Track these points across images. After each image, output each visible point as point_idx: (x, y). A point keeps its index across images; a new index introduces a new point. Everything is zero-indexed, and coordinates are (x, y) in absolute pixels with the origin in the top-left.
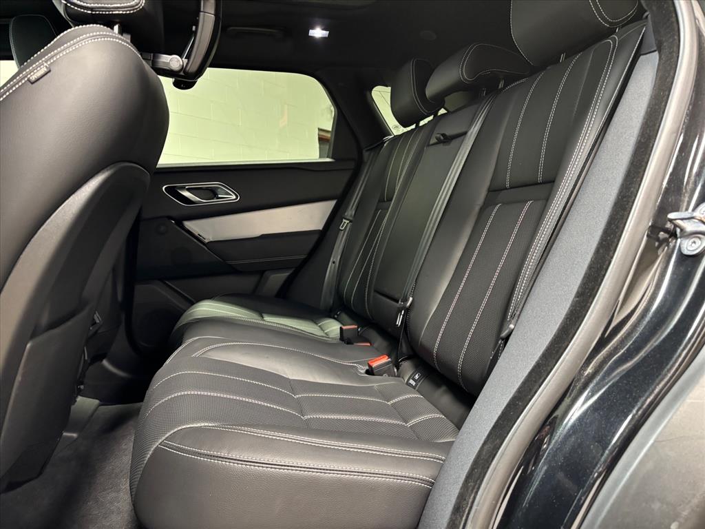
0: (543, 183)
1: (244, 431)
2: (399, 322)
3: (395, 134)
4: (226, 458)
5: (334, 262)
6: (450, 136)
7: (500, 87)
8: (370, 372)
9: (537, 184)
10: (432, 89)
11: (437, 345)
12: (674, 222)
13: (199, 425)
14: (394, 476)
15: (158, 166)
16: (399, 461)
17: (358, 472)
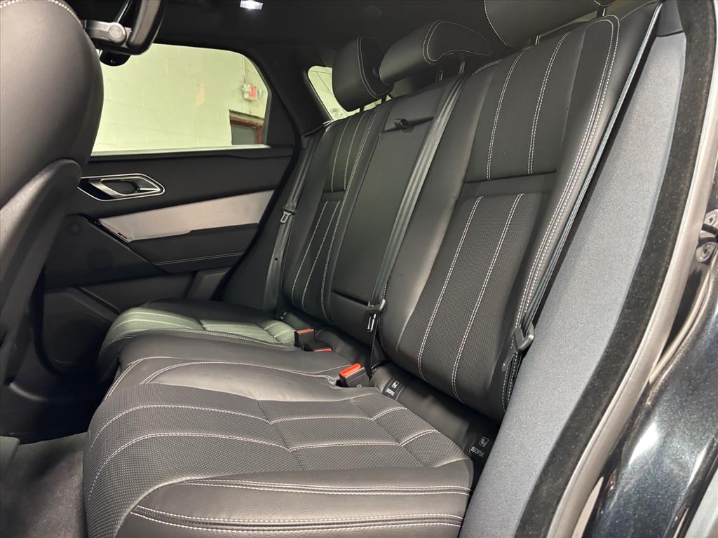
0: (534, 174)
2: (371, 327)
3: (335, 119)
5: (276, 259)
6: (411, 122)
7: (460, 72)
8: (342, 383)
9: (528, 175)
11: (422, 349)
13: (179, 480)
17: (383, 521)
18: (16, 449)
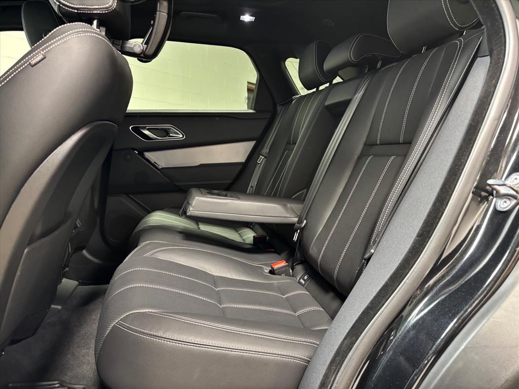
0: (403, 143)
1: (176, 318)
2: (295, 238)
3: (302, 94)
4: (162, 337)
5: (252, 187)
7: (378, 67)
8: (272, 272)
9: (400, 144)
10: (328, 65)
11: (321, 256)
12: (493, 186)
13: (144, 311)
14: (281, 355)
15: (127, 112)
16: (286, 344)
17: (255, 352)
18: (76, 288)
